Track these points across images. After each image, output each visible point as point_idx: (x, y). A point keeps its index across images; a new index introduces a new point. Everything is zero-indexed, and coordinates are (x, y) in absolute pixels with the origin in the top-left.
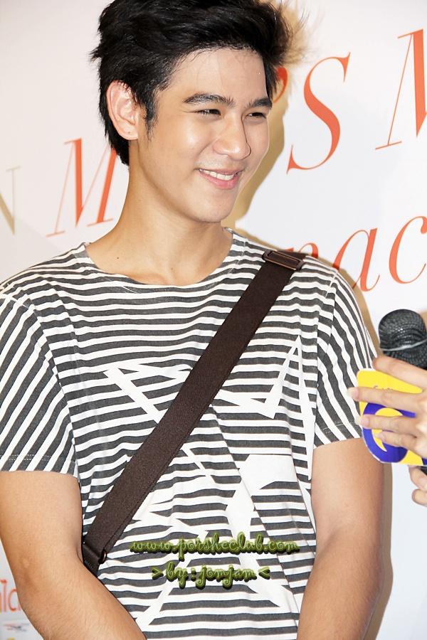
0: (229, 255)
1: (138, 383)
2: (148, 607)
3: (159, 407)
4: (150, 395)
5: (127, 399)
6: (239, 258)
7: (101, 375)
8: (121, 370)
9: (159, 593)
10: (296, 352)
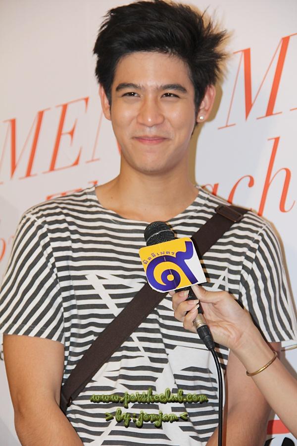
0: (192, 205)
1: (107, 287)
2: (93, 440)
3: (119, 305)
4: (113, 296)
5: (97, 297)
6: (199, 208)
7: (83, 278)
8: (98, 276)
9: (102, 432)
10: (224, 279)
